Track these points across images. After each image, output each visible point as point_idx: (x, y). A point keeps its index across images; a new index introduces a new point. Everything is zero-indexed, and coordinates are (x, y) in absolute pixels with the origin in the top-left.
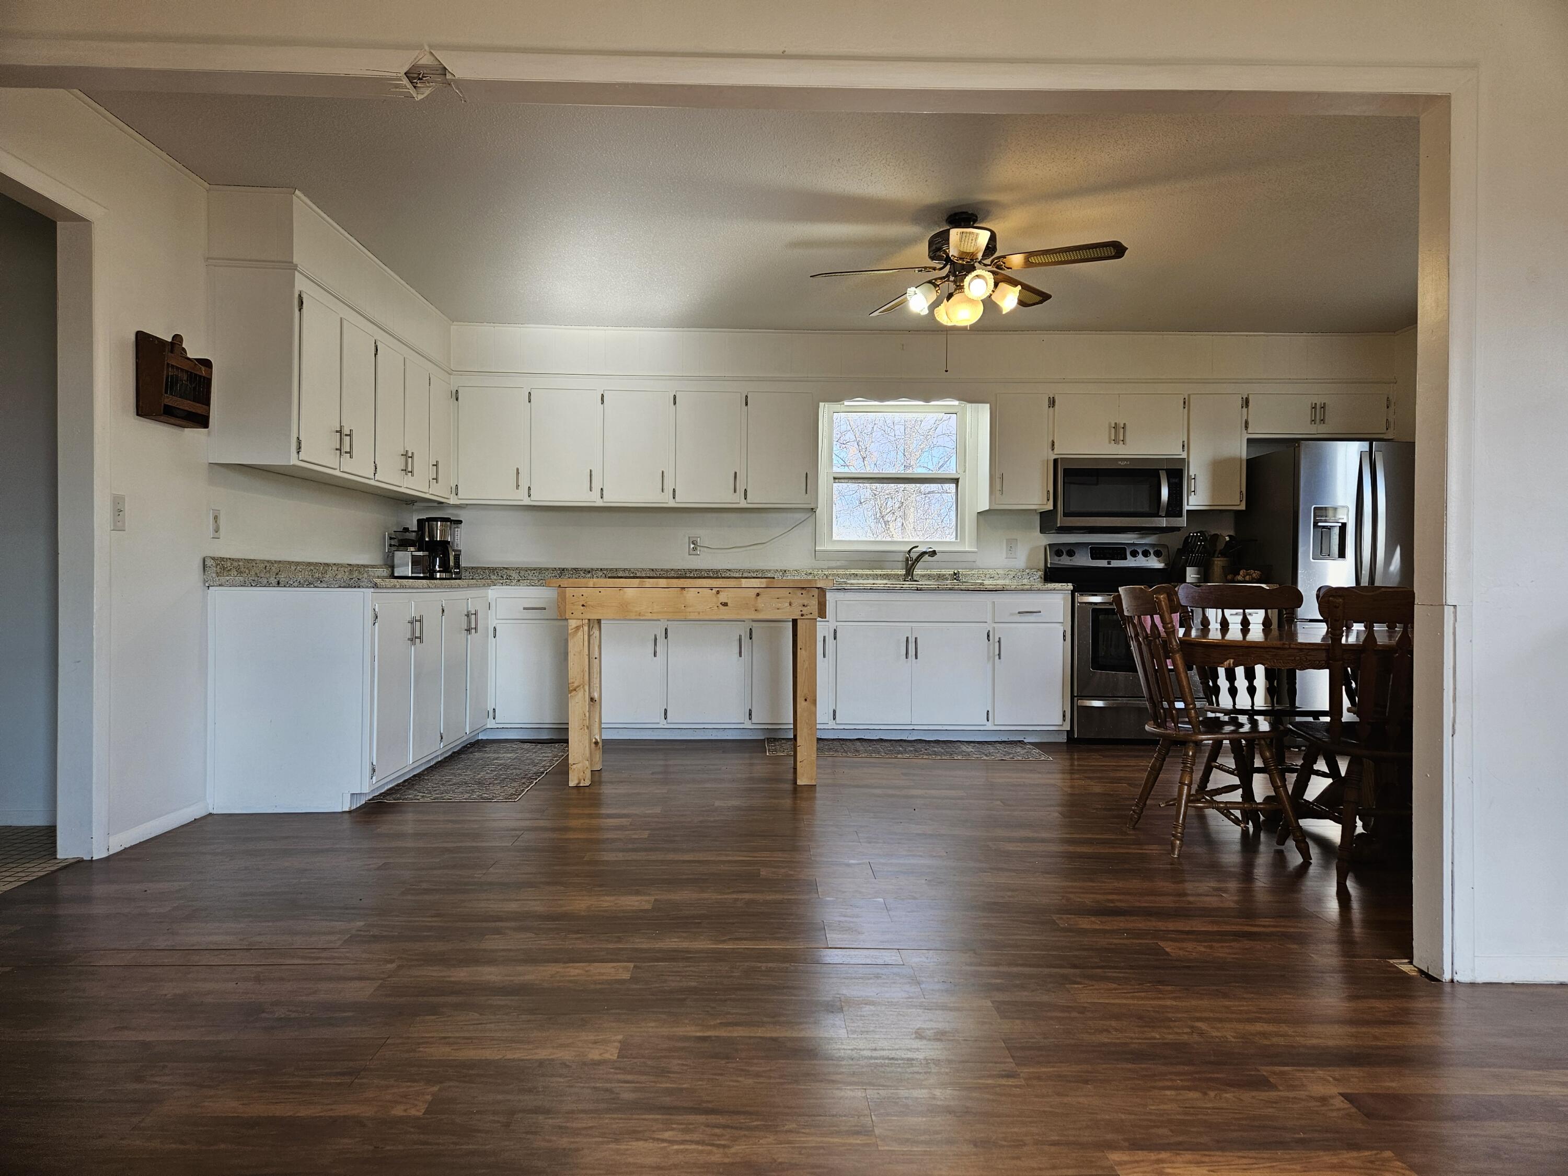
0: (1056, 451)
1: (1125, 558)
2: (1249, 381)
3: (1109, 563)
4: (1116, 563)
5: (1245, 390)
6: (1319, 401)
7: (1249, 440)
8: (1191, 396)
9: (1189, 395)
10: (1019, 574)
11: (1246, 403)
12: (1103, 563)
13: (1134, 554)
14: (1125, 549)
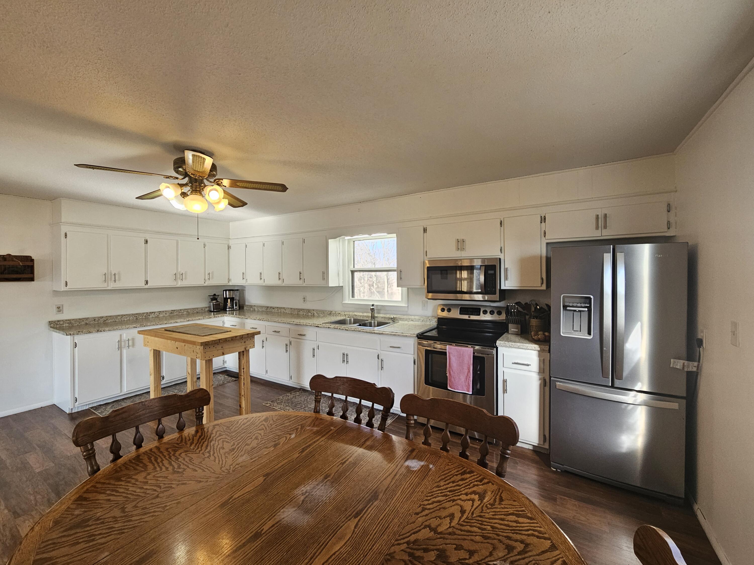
0: (428, 256)
1: (479, 315)
2: (546, 205)
3: (469, 317)
4: (473, 317)
5: (543, 211)
6: (601, 214)
7: (547, 244)
8: (505, 219)
9: (504, 218)
10: (425, 319)
11: (543, 219)
12: (466, 317)
13: (485, 312)
14: (480, 309)
